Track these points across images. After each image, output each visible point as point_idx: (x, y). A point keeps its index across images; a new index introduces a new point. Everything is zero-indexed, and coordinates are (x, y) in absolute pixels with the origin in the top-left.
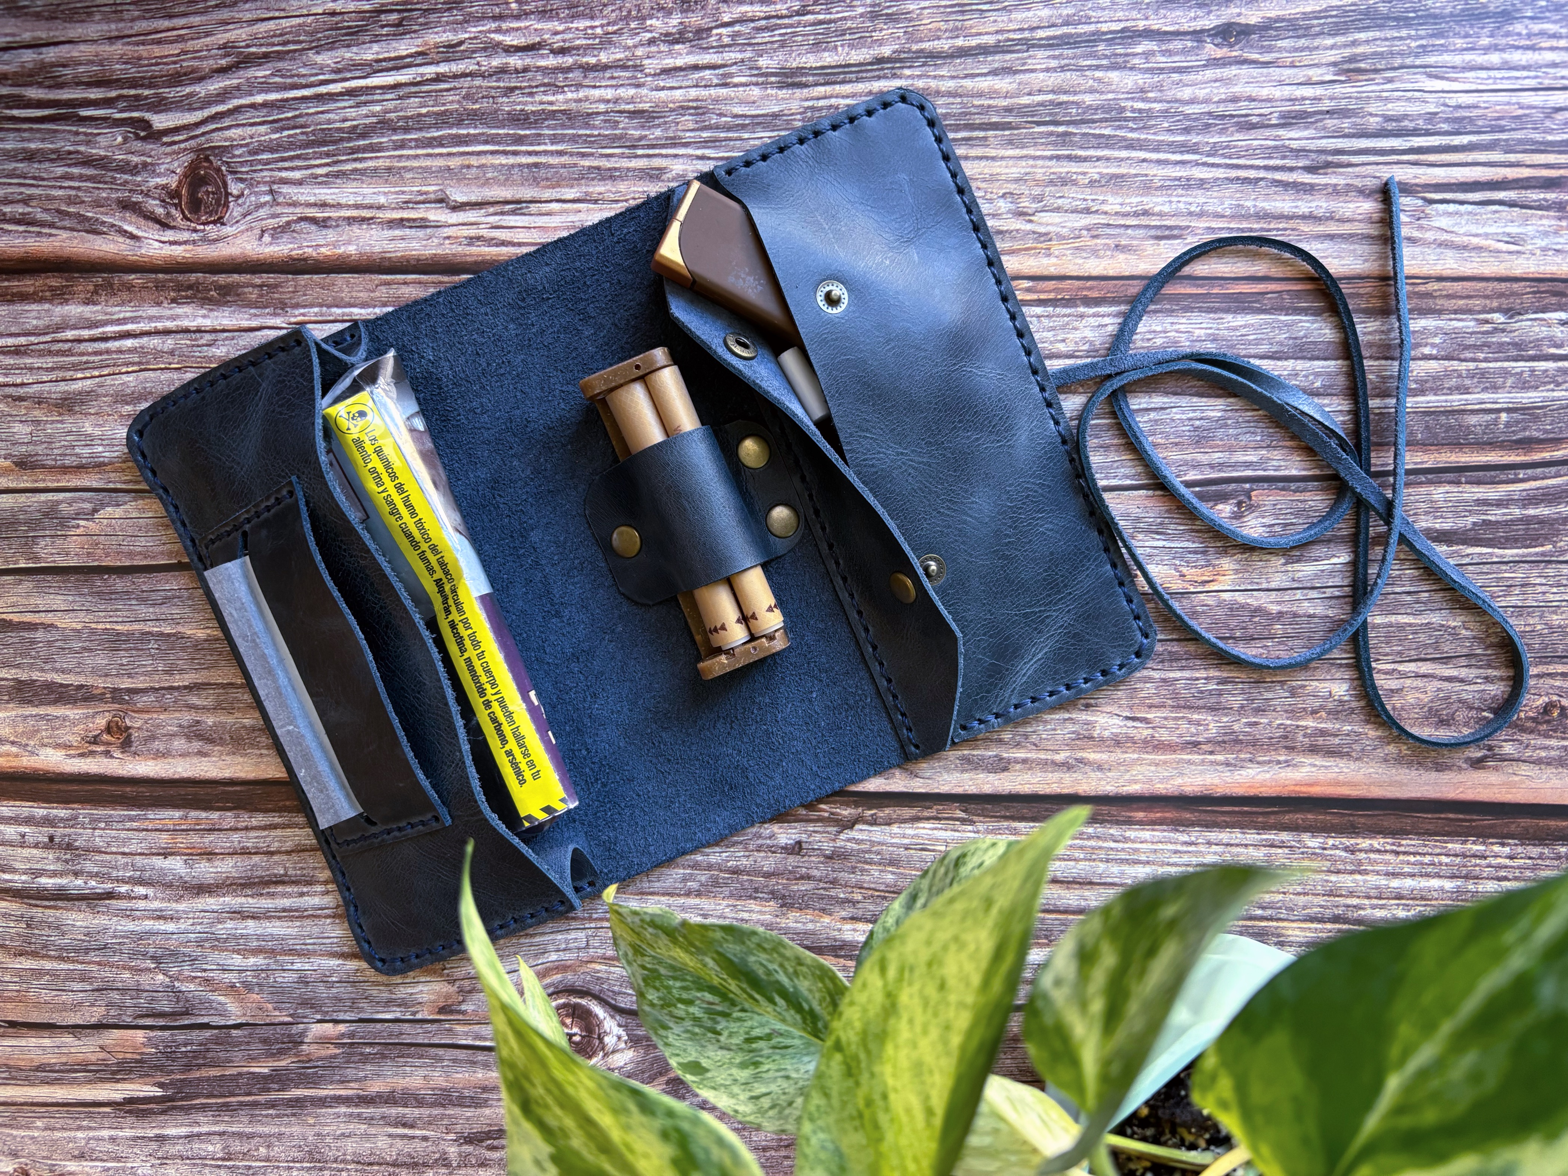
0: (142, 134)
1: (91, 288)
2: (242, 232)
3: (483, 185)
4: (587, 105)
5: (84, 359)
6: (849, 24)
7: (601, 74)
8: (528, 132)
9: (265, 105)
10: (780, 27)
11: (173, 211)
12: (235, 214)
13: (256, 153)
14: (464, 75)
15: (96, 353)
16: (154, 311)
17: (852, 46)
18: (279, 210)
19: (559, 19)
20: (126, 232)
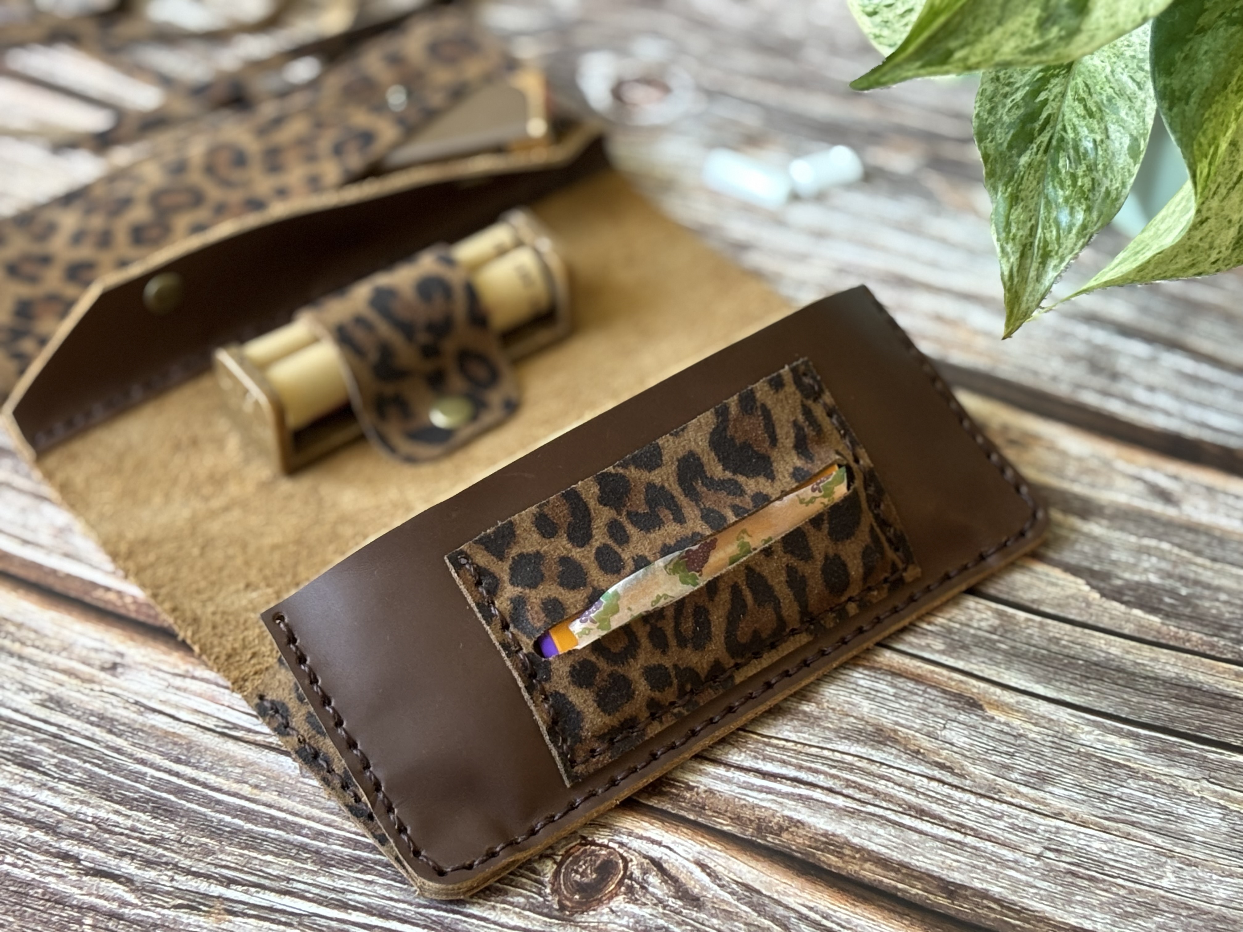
1: (785, 835)
3: (251, 764)
4: (77, 795)
5: (834, 771)
7: (40, 817)
8: (164, 795)
11: (637, 873)
14: (197, 875)
15: (817, 771)
19: (46, 888)
20: (709, 875)
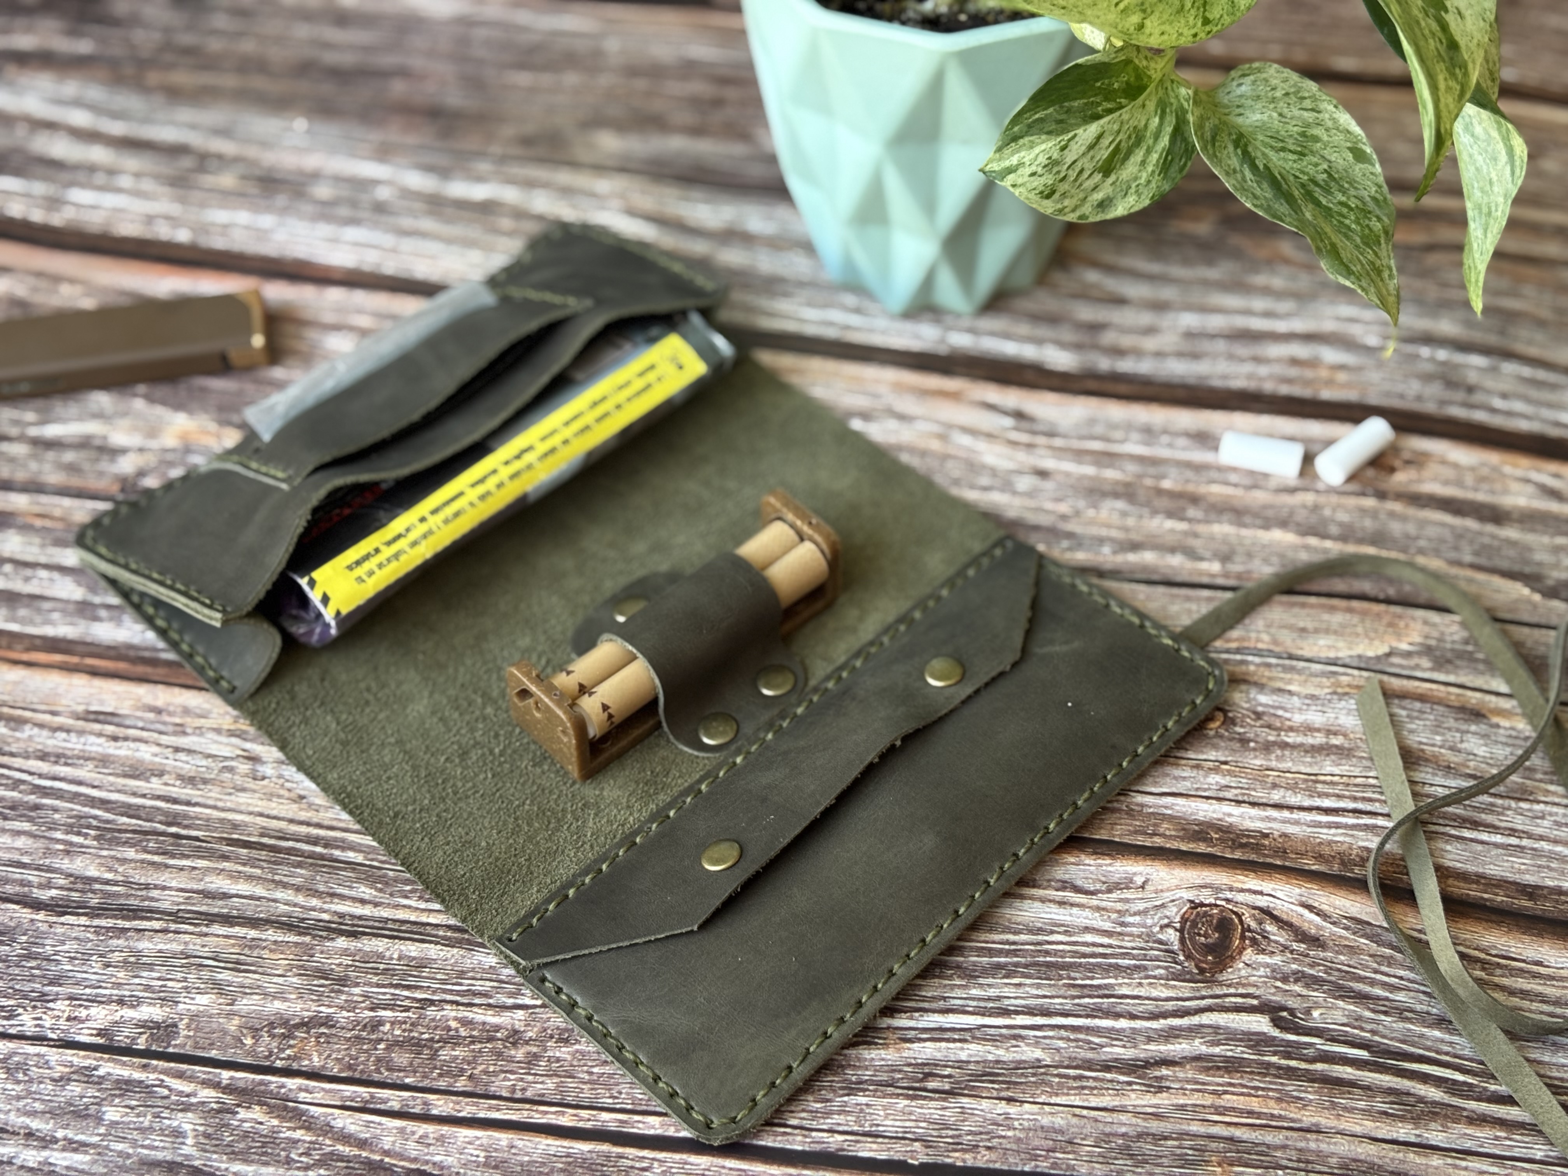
0: (1285, 1014)
2: (1168, 890)
6: (375, 979)
9: (1118, 1016)
10: (458, 993)
11: (1253, 925)
12: (1175, 910)
13: (1137, 968)
15: (1370, 800)
16: (1291, 829)
17: (381, 956)
18: (1119, 906)
20: (1318, 914)
